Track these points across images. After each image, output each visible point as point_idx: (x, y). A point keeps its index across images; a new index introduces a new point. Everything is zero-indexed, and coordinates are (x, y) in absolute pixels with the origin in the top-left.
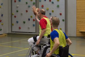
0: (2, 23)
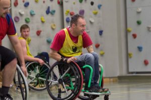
0: (101, 50)
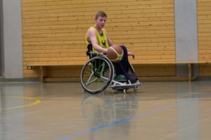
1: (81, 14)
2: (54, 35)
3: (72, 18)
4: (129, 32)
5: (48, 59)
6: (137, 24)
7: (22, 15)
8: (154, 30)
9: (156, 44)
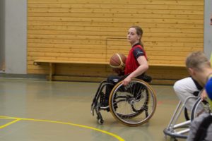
1: (98, 6)
2: (64, 28)
3: (86, 11)
4: (152, 30)
5: (57, 55)
6: (161, 21)
7: (28, 3)
8: (181, 29)
9: (182, 44)
